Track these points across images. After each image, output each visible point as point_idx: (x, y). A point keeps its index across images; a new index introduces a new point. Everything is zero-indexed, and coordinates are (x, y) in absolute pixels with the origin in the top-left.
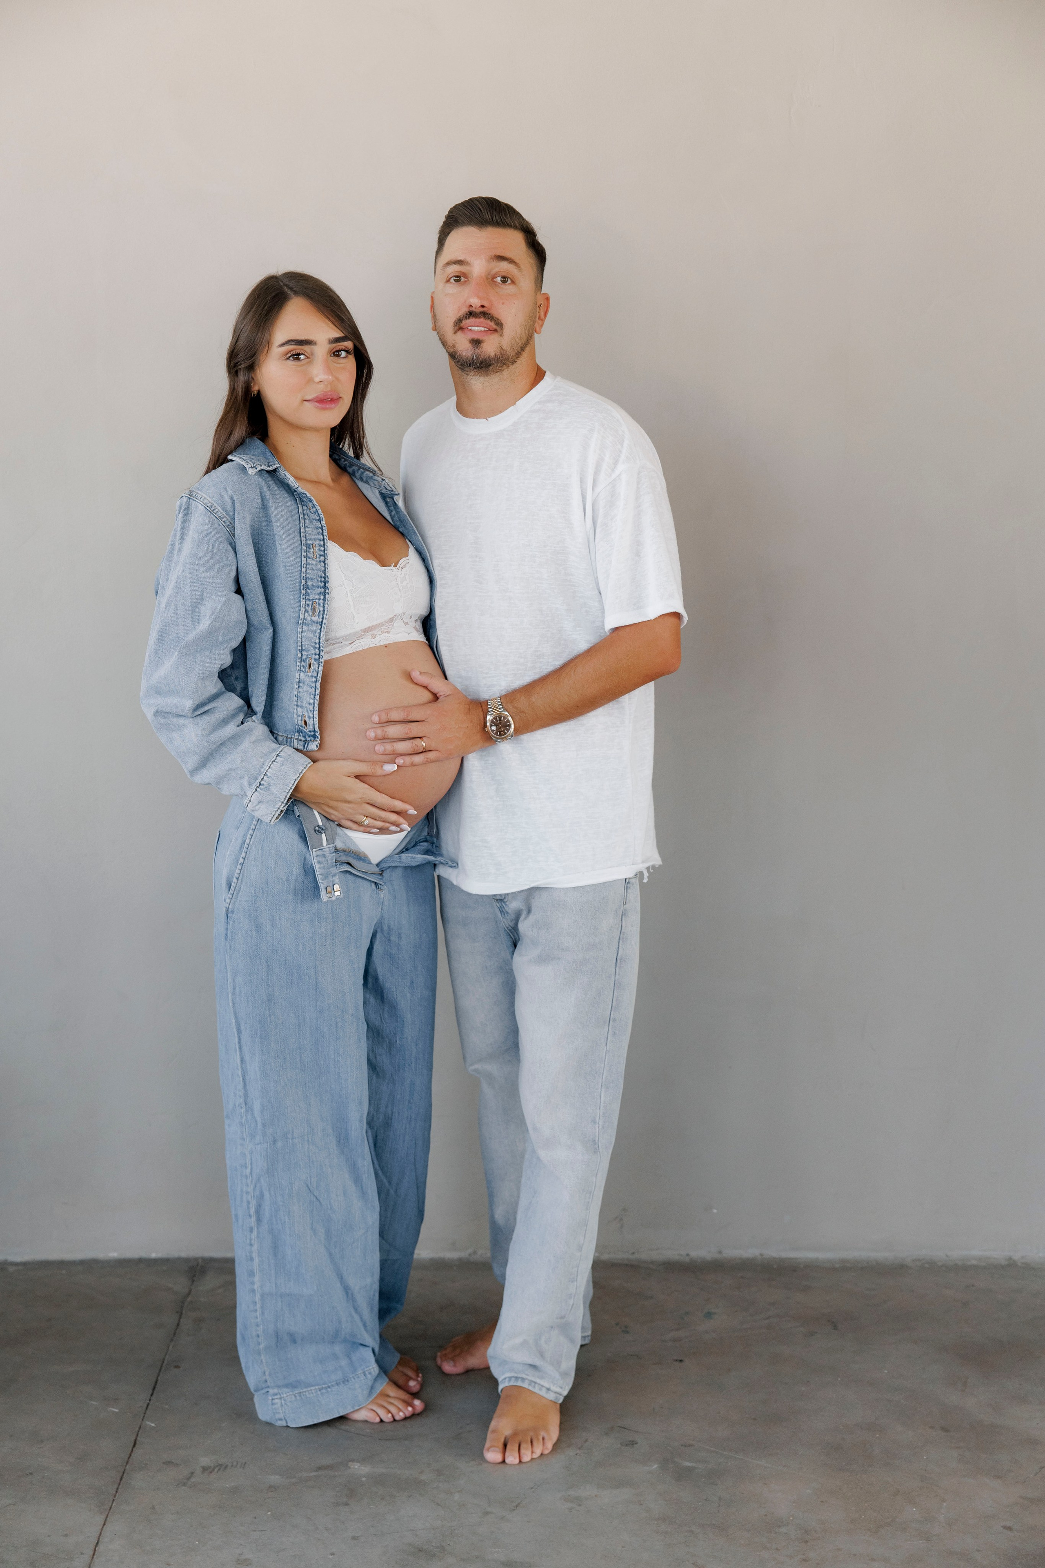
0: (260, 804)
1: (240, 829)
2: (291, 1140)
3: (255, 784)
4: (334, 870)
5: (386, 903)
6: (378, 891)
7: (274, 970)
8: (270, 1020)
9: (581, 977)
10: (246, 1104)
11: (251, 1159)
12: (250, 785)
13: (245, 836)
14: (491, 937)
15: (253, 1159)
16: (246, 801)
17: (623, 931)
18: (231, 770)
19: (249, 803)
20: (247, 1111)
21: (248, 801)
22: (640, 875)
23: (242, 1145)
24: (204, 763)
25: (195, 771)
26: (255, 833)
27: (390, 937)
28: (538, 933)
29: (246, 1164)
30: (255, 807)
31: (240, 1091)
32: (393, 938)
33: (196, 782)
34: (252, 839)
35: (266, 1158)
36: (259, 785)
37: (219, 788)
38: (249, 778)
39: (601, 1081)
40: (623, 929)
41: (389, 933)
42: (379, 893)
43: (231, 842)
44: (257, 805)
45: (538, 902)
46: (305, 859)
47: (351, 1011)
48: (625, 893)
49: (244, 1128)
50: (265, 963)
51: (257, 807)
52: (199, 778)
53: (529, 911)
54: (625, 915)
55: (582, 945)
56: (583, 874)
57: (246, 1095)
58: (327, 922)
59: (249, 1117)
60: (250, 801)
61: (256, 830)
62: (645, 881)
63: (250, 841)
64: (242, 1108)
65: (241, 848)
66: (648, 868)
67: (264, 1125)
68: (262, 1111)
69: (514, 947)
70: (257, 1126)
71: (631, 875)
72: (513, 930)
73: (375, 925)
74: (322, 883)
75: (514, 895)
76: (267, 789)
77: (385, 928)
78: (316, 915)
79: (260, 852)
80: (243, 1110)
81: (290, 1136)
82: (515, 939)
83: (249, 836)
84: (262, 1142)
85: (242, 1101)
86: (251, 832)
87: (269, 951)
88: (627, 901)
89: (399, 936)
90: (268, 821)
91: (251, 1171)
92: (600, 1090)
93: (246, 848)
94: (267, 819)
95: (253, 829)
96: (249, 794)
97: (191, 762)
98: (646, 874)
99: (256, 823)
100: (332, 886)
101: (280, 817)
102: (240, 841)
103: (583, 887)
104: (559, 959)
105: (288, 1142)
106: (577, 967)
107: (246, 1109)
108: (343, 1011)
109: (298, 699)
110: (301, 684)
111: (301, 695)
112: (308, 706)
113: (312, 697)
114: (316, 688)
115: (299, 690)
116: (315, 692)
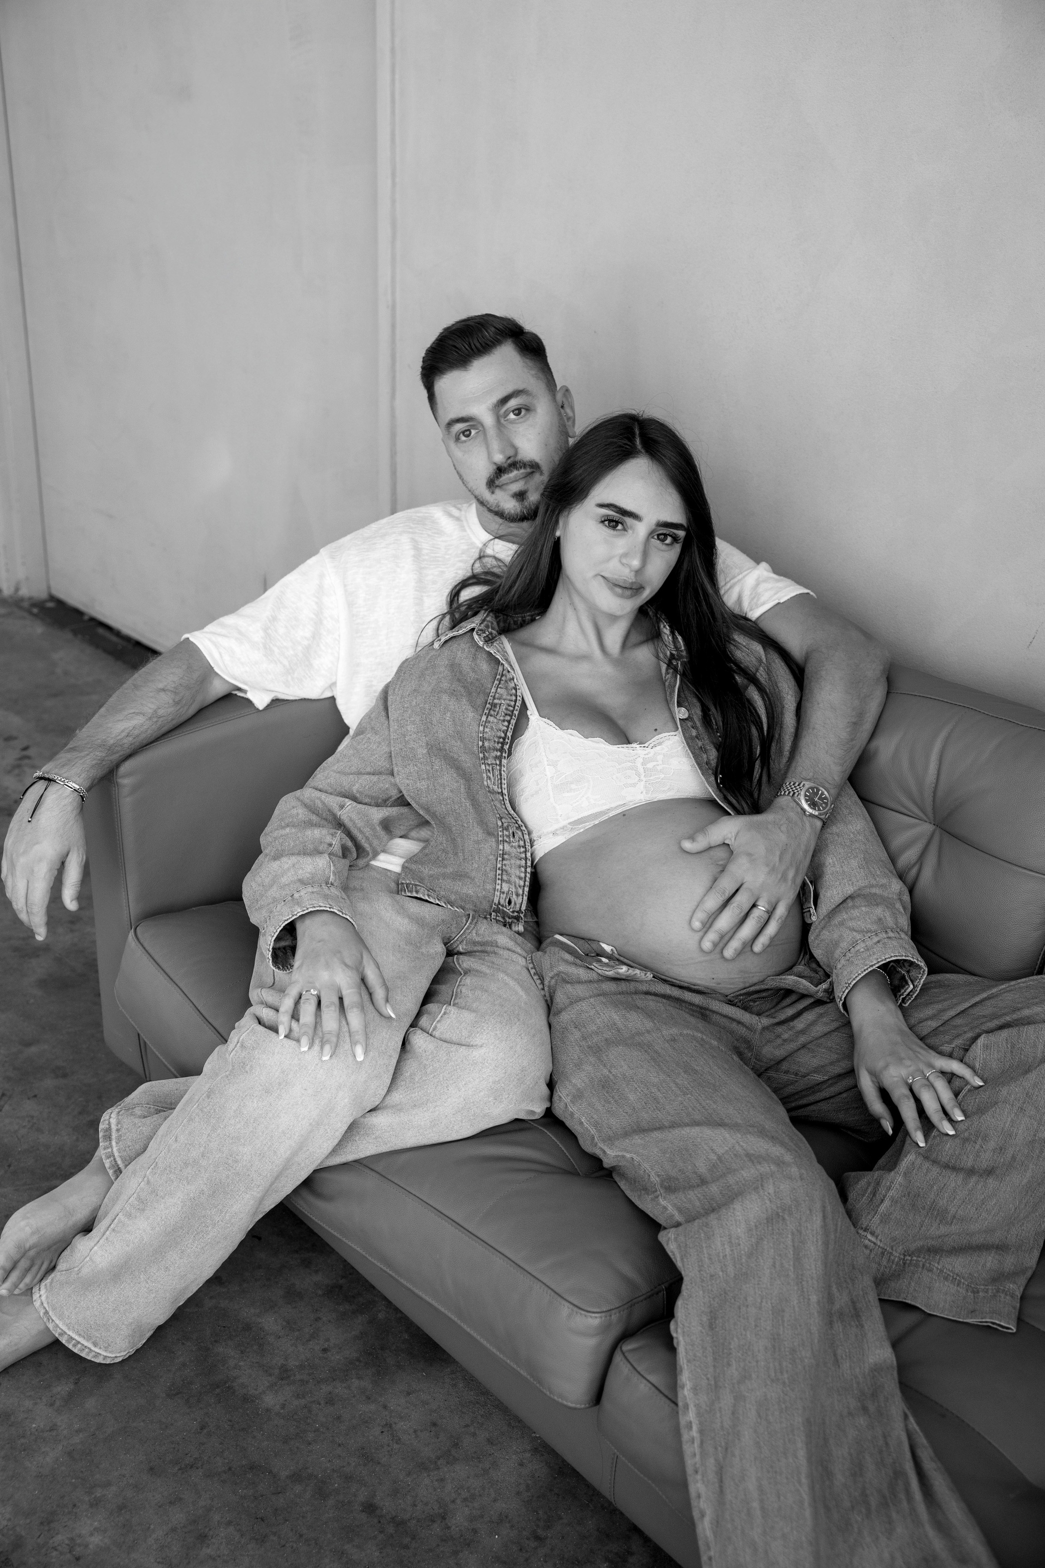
109: (504, 873)
110: (506, 856)
111: (507, 868)
112: (517, 880)
113: (523, 869)
114: (526, 859)
115: (504, 862)
116: (526, 863)
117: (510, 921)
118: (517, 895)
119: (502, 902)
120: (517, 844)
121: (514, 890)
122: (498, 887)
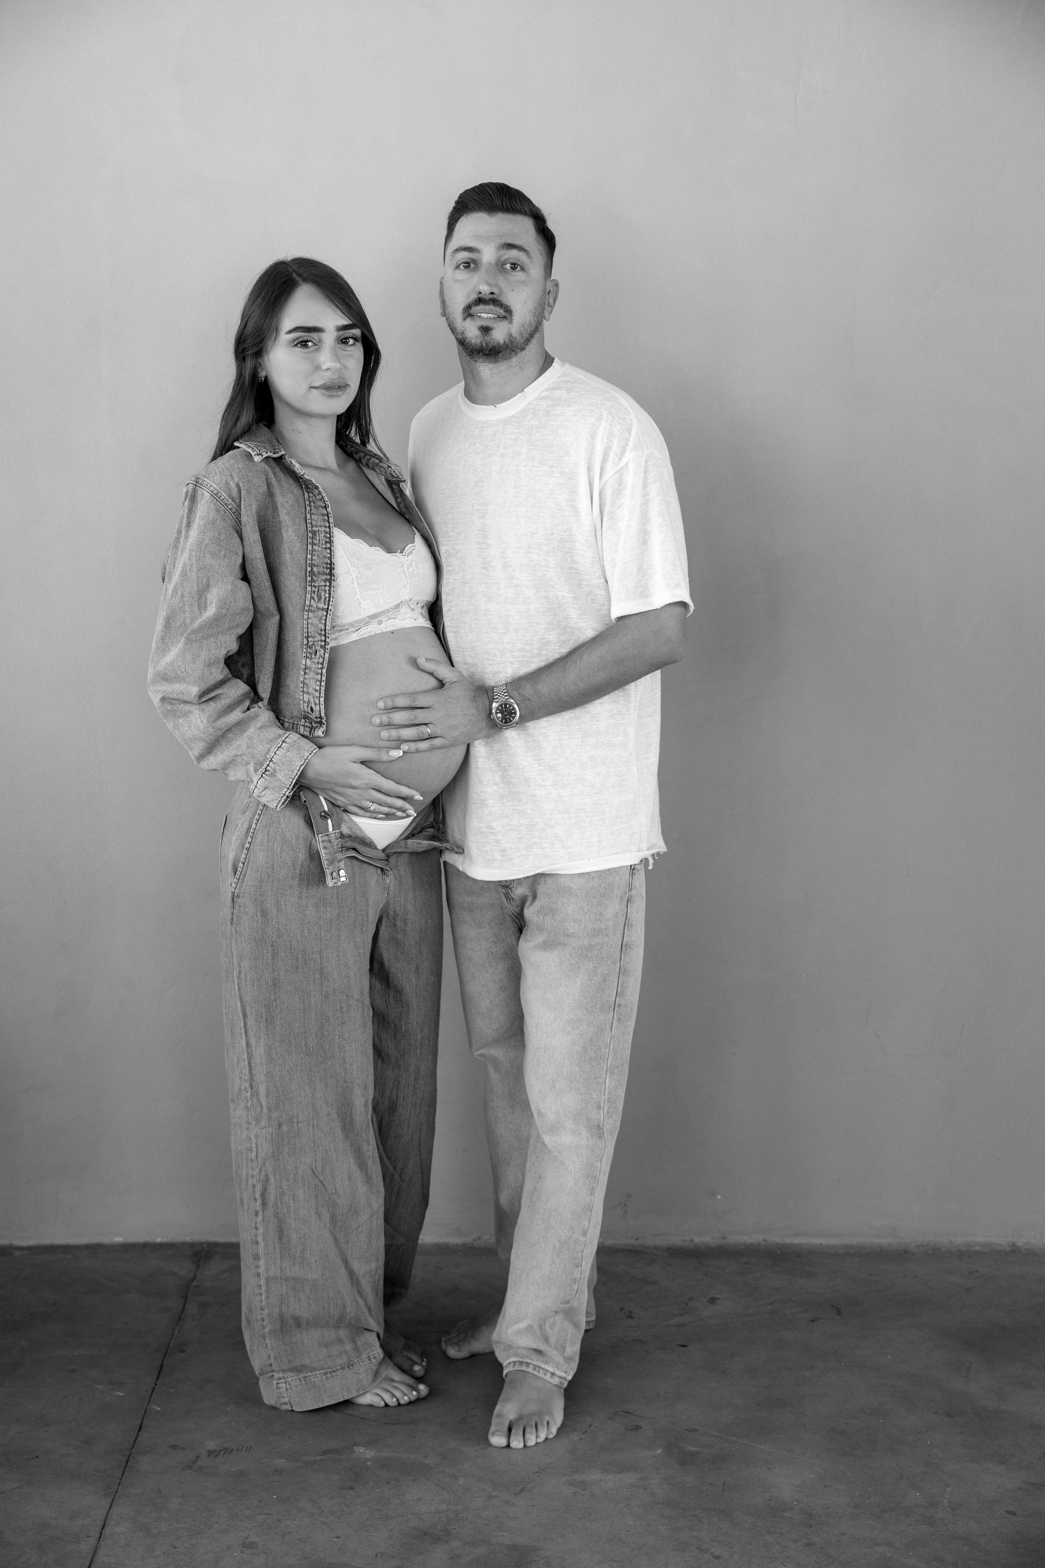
0: (266, 790)
1: (247, 814)
2: (296, 1125)
3: (261, 770)
4: (340, 856)
5: (392, 888)
6: (384, 876)
7: (279, 955)
8: (276, 1004)
9: (587, 963)
10: (251, 1088)
11: (257, 1143)
12: (256, 771)
13: (251, 821)
14: (497, 923)
15: (258, 1143)
16: (252, 787)
17: (628, 917)
18: (237, 756)
19: (255, 789)
20: (252, 1095)
21: (254, 787)
22: (644, 861)
23: (247, 1129)
24: (210, 749)
25: (201, 757)
26: (261, 818)
27: (395, 922)
28: (544, 919)
29: (251, 1147)
30: (261, 793)
31: (245, 1075)
32: (399, 923)
33: (202, 768)
34: (258, 824)
35: (271, 1142)
36: (265, 771)
37: (225, 774)
38: (255, 764)
39: (606, 1066)
40: (628, 915)
41: (394, 919)
42: (385, 879)
43: (237, 826)
44: (263, 791)
45: (541, 889)
46: (311, 844)
47: (356, 996)
48: (631, 879)
49: (250, 1112)
50: (270, 948)
51: (263, 793)
52: (206, 764)
53: (535, 897)
54: (630, 901)
55: (588, 931)
56: (588, 860)
57: (252, 1079)
58: (332, 908)
59: (255, 1101)
60: (256, 787)
61: (262, 815)
62: (650, 868)
63: (256, 826)
64: (247, 1092)
65: (247, 833)
66: (653, 855)
67: (269, 1109)
68: (267, 1096)
69: (519, 932)
70: (262, 1110)
71: (637, 862)
72: (518, 916)
73: (381, 909)
74: (328, 868)
75: (520, 881)
76: (273, 775)
77: (391, 913)
78: (322, 900)
79: (266, 837)
80: (248, 1094)
81: (295, 1120)
82: (521, 925)
83: (255, 821)
84: (267, 1126)
85: (247, 1085)
86: (257, 817)
87: (274, 935)
88: (633, 887)
89: (405, 922)
90: (274, 807)
91: (257, 1155)
92: (605, 1076)
93: (252, 832)
94: (272, 805)
95: (259, 814)
96: (255, 779)
97: (198, 748)
98: (651, 861)
99: (262, 808)
100: (337, 872)
101: (287, 802)
102: (246, 826)
103: (588, 873)
104: (565, 944)
105: (294, 1127)
106: (582, 953)
107: (251, 1093)
108: (348, 996)
109: (305, 685)
110: (307, 671)
111: (308, 681)
112: (314, 692)
113: (318, 683)
114: (321, 674)
115: (306, 676)
116: (321, 678)
117: (315, 725)
118: (316, 704)
119: (306, 709)
120: (317, 661)
121: (313, 700)
122: (301, 697)
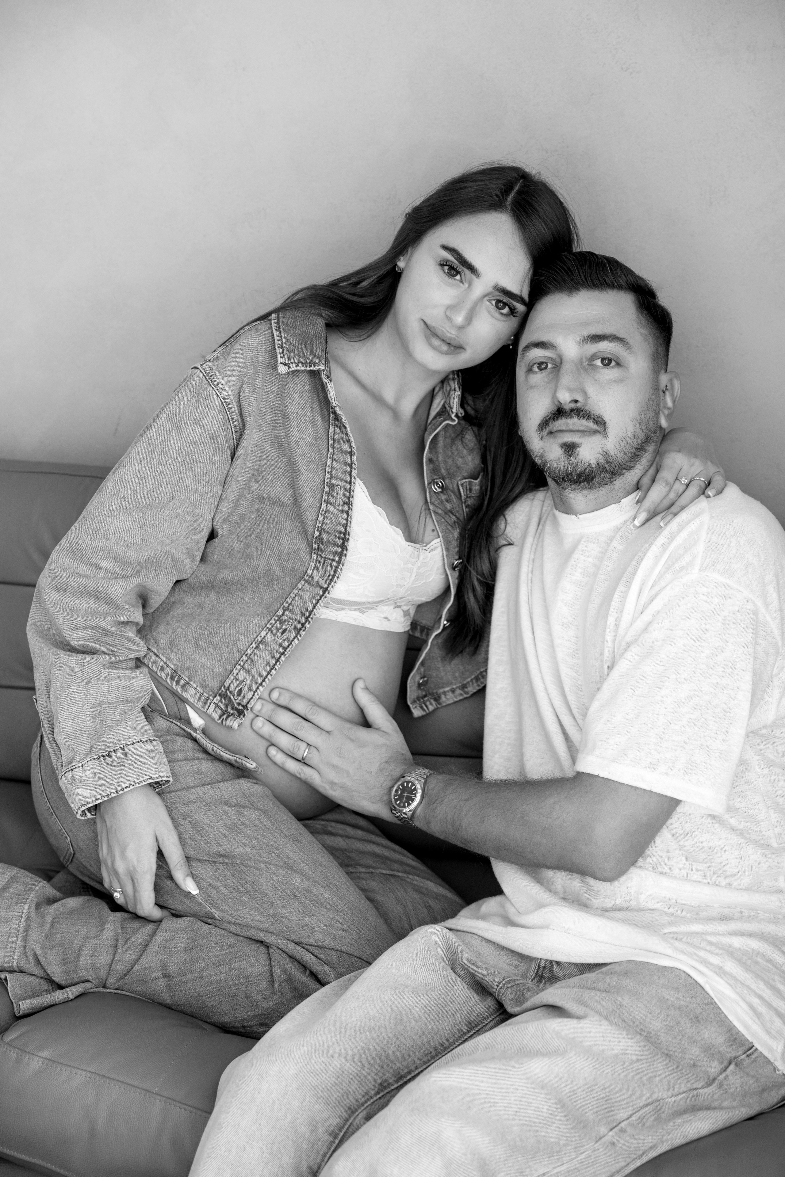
109: (249, 661)
110: (261, 646)
111: (255, 658)
112: (256, 675)
113: (268, 669)
114: (278, 661)
115: (256, 651)
117: (232, 712)
118: (250, 689)
119: (232, 688)
120: (280, 641)
121: (248, 682)
122: (235, 672)
